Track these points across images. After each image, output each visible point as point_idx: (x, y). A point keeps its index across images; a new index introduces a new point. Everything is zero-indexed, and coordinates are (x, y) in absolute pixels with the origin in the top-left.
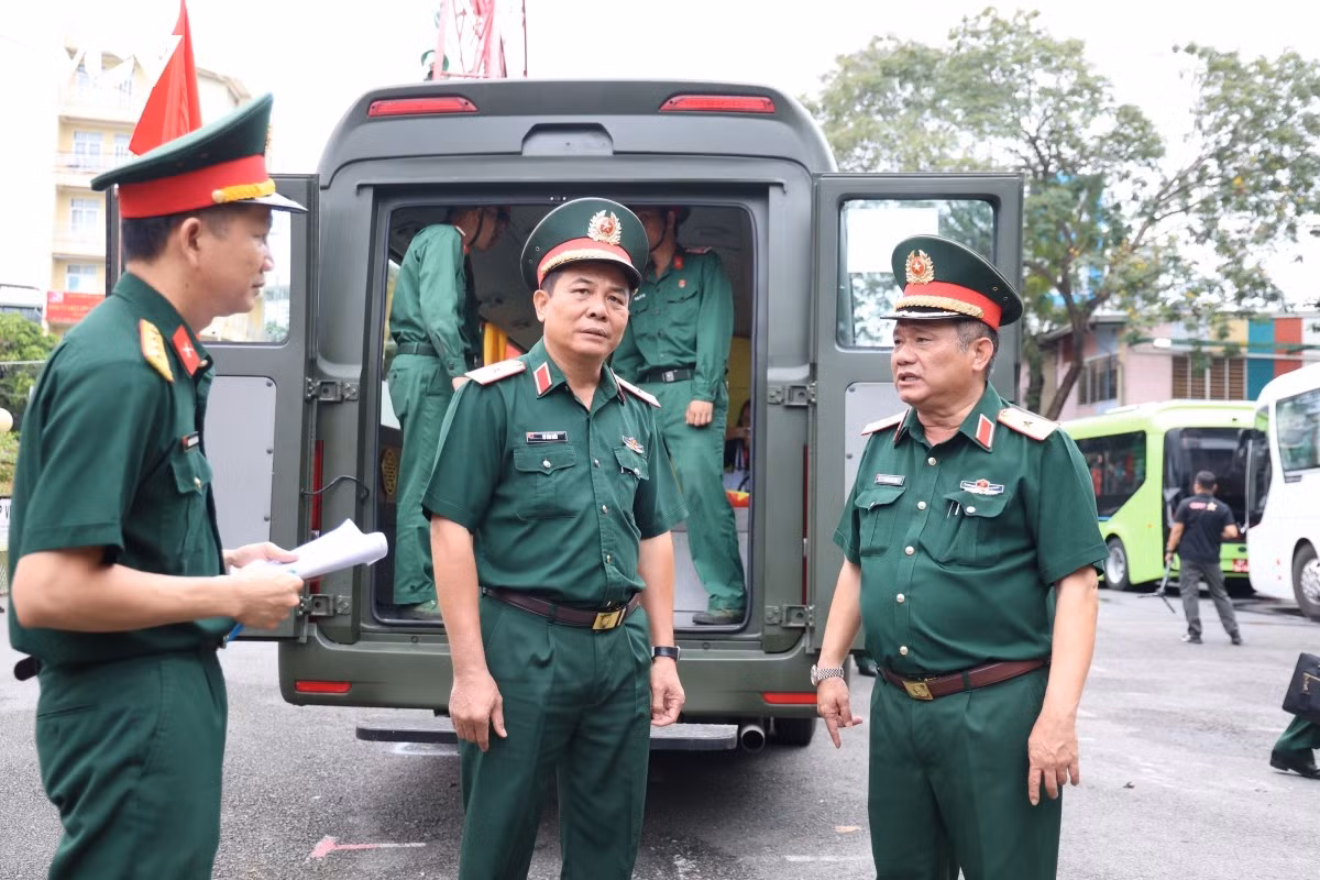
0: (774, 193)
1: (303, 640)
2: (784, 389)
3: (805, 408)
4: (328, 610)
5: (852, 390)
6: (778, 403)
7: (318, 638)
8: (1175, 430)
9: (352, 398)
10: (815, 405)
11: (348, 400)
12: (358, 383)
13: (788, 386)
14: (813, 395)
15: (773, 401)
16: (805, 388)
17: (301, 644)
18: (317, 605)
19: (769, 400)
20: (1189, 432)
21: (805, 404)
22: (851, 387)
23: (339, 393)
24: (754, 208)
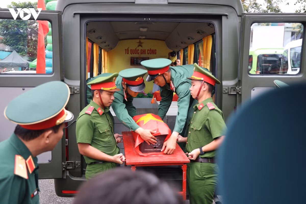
0: (224, 18)
1: (65, 178)
2: (228, 88)
3: (236, 95)
4: (73, 167)
5: (254, 90)
6: (226, 93)
7: (70, 177)
8: (261, 55)
9: (77, 93)
10: (240, 95)
11: (76, 93)
12: (79, 88)
13: (230, 87)
14: (240, 91)
15: (225, 92)
16: (236, 88)
17: (64, 179)
18: (69, 165)
19: (223, 92)
20: (264, 55)
21: (235, 93)
22: (253, 89)
23: (73, 91)
24: (216, 23)
